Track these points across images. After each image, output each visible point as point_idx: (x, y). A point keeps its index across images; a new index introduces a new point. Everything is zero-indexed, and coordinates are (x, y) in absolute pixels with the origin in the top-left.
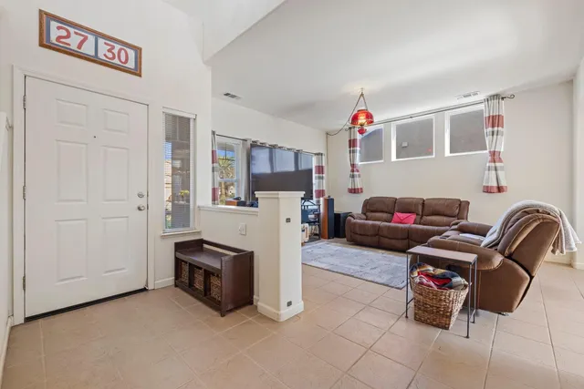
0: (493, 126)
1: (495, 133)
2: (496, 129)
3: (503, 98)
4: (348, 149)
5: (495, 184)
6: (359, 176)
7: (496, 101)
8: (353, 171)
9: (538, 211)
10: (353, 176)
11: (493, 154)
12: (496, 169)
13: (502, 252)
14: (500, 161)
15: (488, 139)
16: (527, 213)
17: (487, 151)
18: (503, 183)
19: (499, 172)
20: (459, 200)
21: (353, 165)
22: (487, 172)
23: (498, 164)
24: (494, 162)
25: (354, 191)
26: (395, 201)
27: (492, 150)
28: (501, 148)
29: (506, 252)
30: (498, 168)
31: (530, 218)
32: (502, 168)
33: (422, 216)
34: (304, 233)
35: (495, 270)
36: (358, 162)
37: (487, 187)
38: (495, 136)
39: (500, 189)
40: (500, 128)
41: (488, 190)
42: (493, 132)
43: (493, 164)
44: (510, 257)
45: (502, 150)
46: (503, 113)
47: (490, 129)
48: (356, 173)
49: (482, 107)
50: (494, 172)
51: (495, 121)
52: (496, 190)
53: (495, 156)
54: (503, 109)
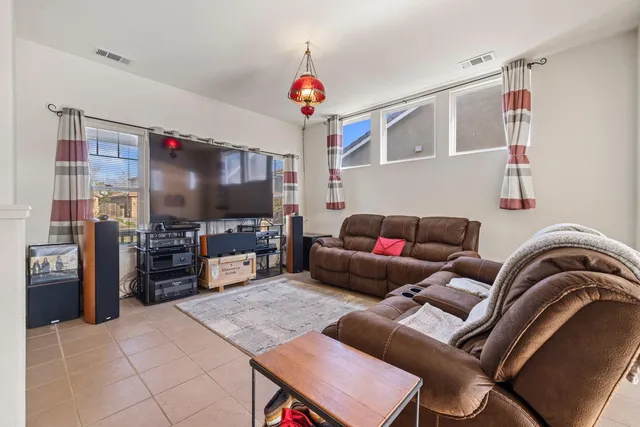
0: (514, 109)
1: (518, 118)
2: (519, 111)
3: (529, 65)
4: (327, 149)
5: (517, 196)
6: (340, 186)
7: (519, 69)
8: (331, 179)
9: (585, 262)
10: (331, 186)
11: (515, 149)
12: (519, 174)
13: (488, 371)
14: (526, 161)
15: (507, 128)
16: (555, 266)
17: (506, 148)
18: (529, 195)
19: (523, 177)
20: (466, 221)
21: (332, 171)
22: (505, 178)
23: (522, 166)
24: (517, 163)
25: (332, 206)
26: (381, 220)
27: (514, 144)
28: (527, 141)
29: (499, 371)
30: (522, 172)
31: (562, 286)
32: (529, 173)
33: (415, 243)
34: (250, 267)
35: (469, 420)
36: (339, 166)
37: (506, 200)
38: (517, 123)
39: (524, 204)
40: (525, 111)
41: (506, 205)
42: (515, 117)
43: (514, 166)
44: (507, 386)
45: (528, 144)
46: (530, 87)
47: (510, 112)
48: (336, 182)
49: (499, 80)
50: (516, 178)
51: (518, 100)
52: (518, 205)
53: (518, 154)
54: (531, 81)
